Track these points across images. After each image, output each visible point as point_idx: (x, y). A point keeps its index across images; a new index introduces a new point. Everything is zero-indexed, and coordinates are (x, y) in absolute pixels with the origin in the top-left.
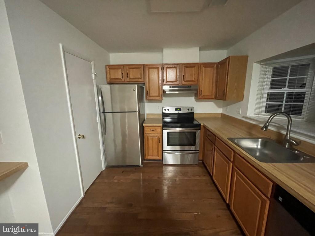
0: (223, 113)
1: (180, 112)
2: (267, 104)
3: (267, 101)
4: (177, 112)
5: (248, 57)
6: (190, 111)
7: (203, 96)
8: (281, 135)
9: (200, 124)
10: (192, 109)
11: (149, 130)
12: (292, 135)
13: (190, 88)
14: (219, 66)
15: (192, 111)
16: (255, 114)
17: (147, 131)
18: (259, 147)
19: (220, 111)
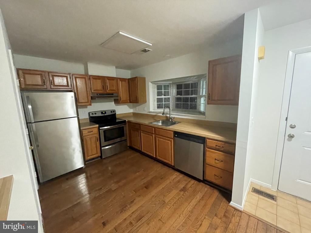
0: (134, 112)
1: (105, 115)
2: (157, 104)
3: (157, 102)
4: (103, 115)
5: (145, 78)
6: (113, 113)
7: (123, 101)
8: (167, 117)
9: (126, 120)
10: (114, 112)
11: (87, 132)
12: (172, 116)
13: (112, 95)
14: (130, 81)
15: (115, 113)
16: (153, 110)
17: (84, 134)
18: (161, 124)
19: (131, 111)
